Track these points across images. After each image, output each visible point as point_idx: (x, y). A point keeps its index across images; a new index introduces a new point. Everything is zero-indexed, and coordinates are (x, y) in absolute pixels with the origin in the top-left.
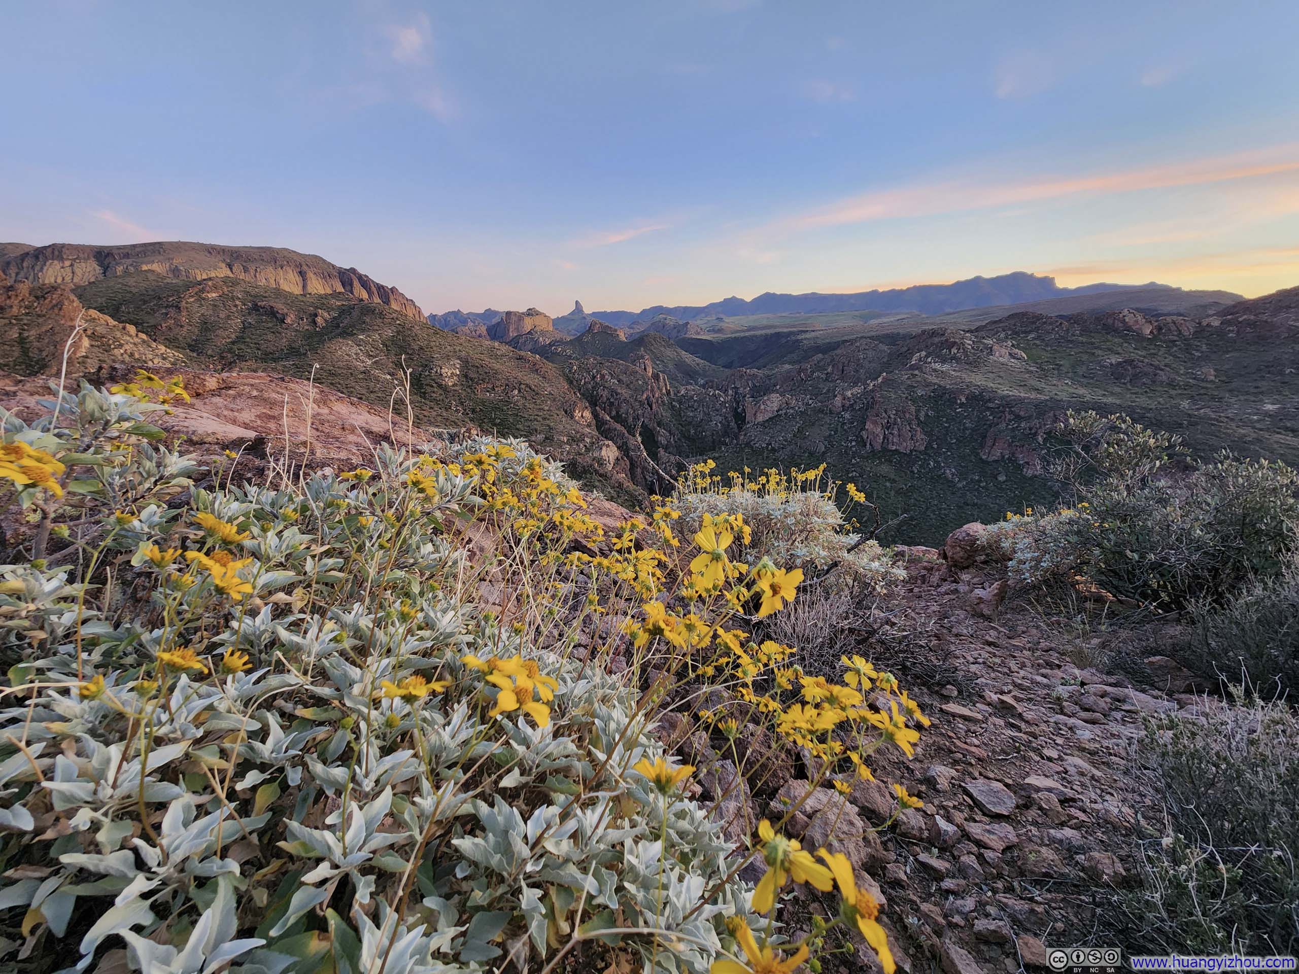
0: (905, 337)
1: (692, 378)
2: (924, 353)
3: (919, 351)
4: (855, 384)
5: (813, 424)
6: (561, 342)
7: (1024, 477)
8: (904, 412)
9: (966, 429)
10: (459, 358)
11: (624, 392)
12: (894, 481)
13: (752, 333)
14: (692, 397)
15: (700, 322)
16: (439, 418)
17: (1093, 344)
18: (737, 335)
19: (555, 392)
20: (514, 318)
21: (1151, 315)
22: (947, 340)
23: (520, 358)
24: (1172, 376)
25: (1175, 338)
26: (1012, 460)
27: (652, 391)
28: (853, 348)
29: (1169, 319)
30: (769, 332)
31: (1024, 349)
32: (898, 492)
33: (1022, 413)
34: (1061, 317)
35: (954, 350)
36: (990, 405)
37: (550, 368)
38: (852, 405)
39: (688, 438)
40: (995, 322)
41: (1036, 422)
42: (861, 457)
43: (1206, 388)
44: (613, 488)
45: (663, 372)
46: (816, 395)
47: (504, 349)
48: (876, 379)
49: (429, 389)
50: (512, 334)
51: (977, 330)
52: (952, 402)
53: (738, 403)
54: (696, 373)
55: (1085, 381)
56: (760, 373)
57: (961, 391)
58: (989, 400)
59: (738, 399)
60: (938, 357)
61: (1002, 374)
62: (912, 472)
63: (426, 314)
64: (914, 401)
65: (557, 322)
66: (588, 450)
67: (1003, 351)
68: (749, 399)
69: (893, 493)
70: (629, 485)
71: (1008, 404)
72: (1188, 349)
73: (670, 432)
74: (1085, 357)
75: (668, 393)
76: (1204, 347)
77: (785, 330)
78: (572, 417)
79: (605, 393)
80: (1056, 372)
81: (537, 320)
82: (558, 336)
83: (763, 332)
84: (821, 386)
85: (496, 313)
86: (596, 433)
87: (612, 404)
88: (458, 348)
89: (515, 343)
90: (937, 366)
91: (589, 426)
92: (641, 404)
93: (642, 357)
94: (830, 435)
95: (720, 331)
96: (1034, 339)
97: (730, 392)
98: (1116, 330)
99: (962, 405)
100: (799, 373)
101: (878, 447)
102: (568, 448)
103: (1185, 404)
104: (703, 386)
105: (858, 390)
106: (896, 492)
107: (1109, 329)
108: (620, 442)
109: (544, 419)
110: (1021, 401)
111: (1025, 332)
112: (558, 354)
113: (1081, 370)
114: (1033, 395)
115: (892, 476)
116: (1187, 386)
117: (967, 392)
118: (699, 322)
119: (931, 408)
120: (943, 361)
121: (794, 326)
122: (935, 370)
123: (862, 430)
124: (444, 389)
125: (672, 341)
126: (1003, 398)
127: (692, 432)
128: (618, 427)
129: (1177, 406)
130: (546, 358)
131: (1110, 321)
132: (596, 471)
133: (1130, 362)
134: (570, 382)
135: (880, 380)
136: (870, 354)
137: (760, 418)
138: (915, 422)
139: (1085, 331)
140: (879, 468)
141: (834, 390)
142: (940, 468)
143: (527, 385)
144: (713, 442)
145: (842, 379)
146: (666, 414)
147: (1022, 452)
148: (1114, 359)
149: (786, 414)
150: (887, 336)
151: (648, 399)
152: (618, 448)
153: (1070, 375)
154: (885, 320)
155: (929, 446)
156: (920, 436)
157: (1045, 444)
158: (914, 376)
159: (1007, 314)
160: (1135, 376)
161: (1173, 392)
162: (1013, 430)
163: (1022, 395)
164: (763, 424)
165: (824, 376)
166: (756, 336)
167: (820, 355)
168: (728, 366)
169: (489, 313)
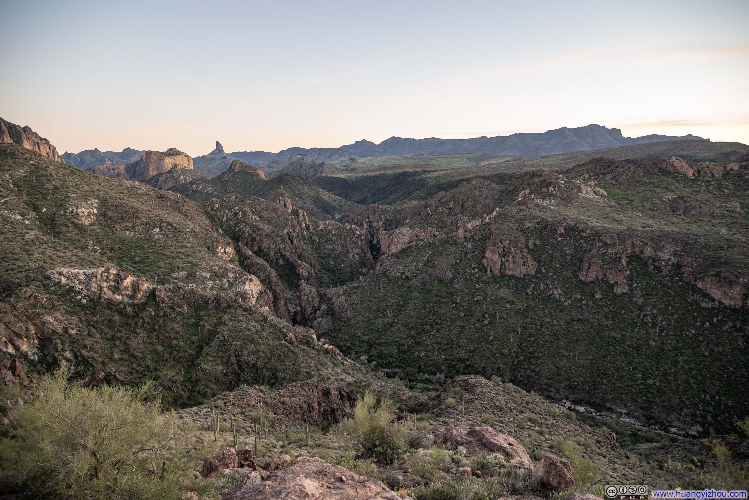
0: (512, 177)
1: (329, 213)
2: (527, 191)
3: (524, 189)
4: (474, 218)
5: (441, 254)
6: (203, 180)
7: (615, 295)
8: (516, 242)
9: (567, 255)
10: (98, 197)
11: (266, 228)
12: (512, 303)
13: (382, 172)
14: (330, 232)
15: (335, 162)
16: (74, 259)
17: (653, 183)
18: (369, 174)
19: (198, 229)
20: (154, 158)
21: (692, 161)
22: (544, 181)
23: (161, 197)
24: (712, 209)
25: (710, 179)
26: (605, 280)
27: (293, 226)
28: (469, 186)
29: (704, 164)
30: (397, 171)
31: (604, 188)
32: (517, 313)
33: (608, 241)
34: (628, 161)
35: (551, 189)
36: (584, 234)
37: (192, 206)
38: (472, 237)
39: (328, 270)
40: (580, 166)
41: (619, 248)
42: (484, 282)
43: (737, 218)
44: (257, 321)
45: (302, 208)
46: (441, 227)
47: (145, 188)
48: (491, 213)
49: (64, 229)
50: (152, 172)
51: (567, 172)
52: (554, 232)
53: (372, 236)
54: (334, 208)
55: (651, 213)
56: (391, 208)
57: (560, 223)
58: (582, 231)
59: (372, 233)
60: (539, 194)
61: (589, 208)
62: (527, 294)
63: (61, 153)
64: (524, 232)
65: (197, 160)
66: (231, 285)
67: (589, 189)
68: (382, 232)
69: (512, 313)
70: (273, 318)
71: (596, 234)
72: (720, 187)
73: (310, 264)
74: (649, 194)
75: (308, 227)
76: (731, 187)
77: (411, 170)
78: (215, 253)
79: (247, 230)
80: (629, 206)
81: (178, 160)
82: (199, 175)
83: (392, 172)
84: (445, 219)
85: (135, 152)
86: (238, 268)
87: (254, 239)
88: (96, 188)
89: (154, 182)
90: (538, 201)
91: (232, 261)
92: (283, 239)
93: (282, 195)
94: (456, 264)
95: (353, 170)
96: (611, 179)
97: (365, 226)
98: (669, 173)
99: (561, 235)
100: (425, 208)
101: (497, 273)
102: (210, 283)
103: (724, 231)
104: (340, 221)
105: (477, 222)
106: (515, 312)
107: (664, 172)
108: (263, 277)
109: (187, 256)
110: (607, 231)
111: (603, 174)
112: (200, 192)
113: (648, 205)
114: (614, 226)
115: (511, 298)
116: (723, 216)
117: (565, 224)
118: (333, 162)
119: (538, 238)
120: (544, 198)
121: (417, 167)
122: (538, 206)
123: (483, 257)
124: (81, 228)
125: (310, 180)
126: (592, 229)
127: (332, 263)
128: (261, 261)
129: (717, 233)
130: (188, 196)
131: (664, 166)
132: (240, 306)
133: (682, 198)
134: (212, 219)
135: (494, 214)
136: (485, 191)
137: (394, 250)
138: (525, 250)
139: (647, 173)
140: (499, 292)
141: (457, 223)
142: (549, 290)
143: (169, 223)
144: (351, 273)
145: (462, 213)
146: (306, 248)
147: (611, 274)
148: (671, 196)
149: (416, 245)
150: (497, 176)
151: (288, 234)
152: (261, 281)
153: (640, 208)
154: (493, 162)
155: (538, 271)
156: (531, 262)
157: (627, 267)
158: (521, 210)
159: (588, 159)
160: (686, 210)
161: (714, 222)
162: (603, 255)
163: (607, 225)
164: (397, 255)
165: (447, 211)
166: (385, 175)
167: (443, 193)
168: (362, 202)
169: (128, 152)
